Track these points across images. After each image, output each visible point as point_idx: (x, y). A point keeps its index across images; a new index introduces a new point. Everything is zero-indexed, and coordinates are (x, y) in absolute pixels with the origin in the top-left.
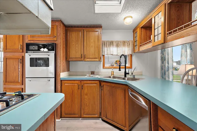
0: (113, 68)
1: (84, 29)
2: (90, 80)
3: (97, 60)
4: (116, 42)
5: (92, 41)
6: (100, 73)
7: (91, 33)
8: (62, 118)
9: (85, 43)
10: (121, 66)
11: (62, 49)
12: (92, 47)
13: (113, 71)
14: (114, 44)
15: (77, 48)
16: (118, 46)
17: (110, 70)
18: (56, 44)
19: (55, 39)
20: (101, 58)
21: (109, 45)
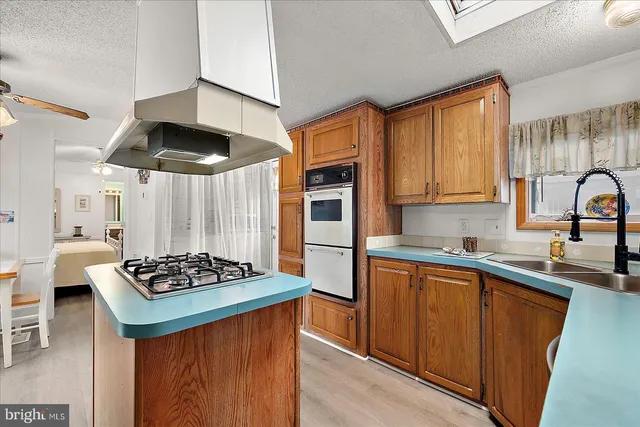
0: (561, 230)
1: (433, 103)
2: (446, 266)
3: (481, 198)
4: (580, 117)
5: (460, 136)
6: (504, 247)
7: (456, 110)
8: (372, 356)
9: (438, 148)
10: (582, 221)
11: (374, 176)
12: (461, 157)
13: (557, 239)
14: (573, 126)
15: (413, 167)
16: (597, 134)
17: (547, 238)
18: (356, 164)
19: (355, 152)
20: (495, 189)
21: (544, 138)
